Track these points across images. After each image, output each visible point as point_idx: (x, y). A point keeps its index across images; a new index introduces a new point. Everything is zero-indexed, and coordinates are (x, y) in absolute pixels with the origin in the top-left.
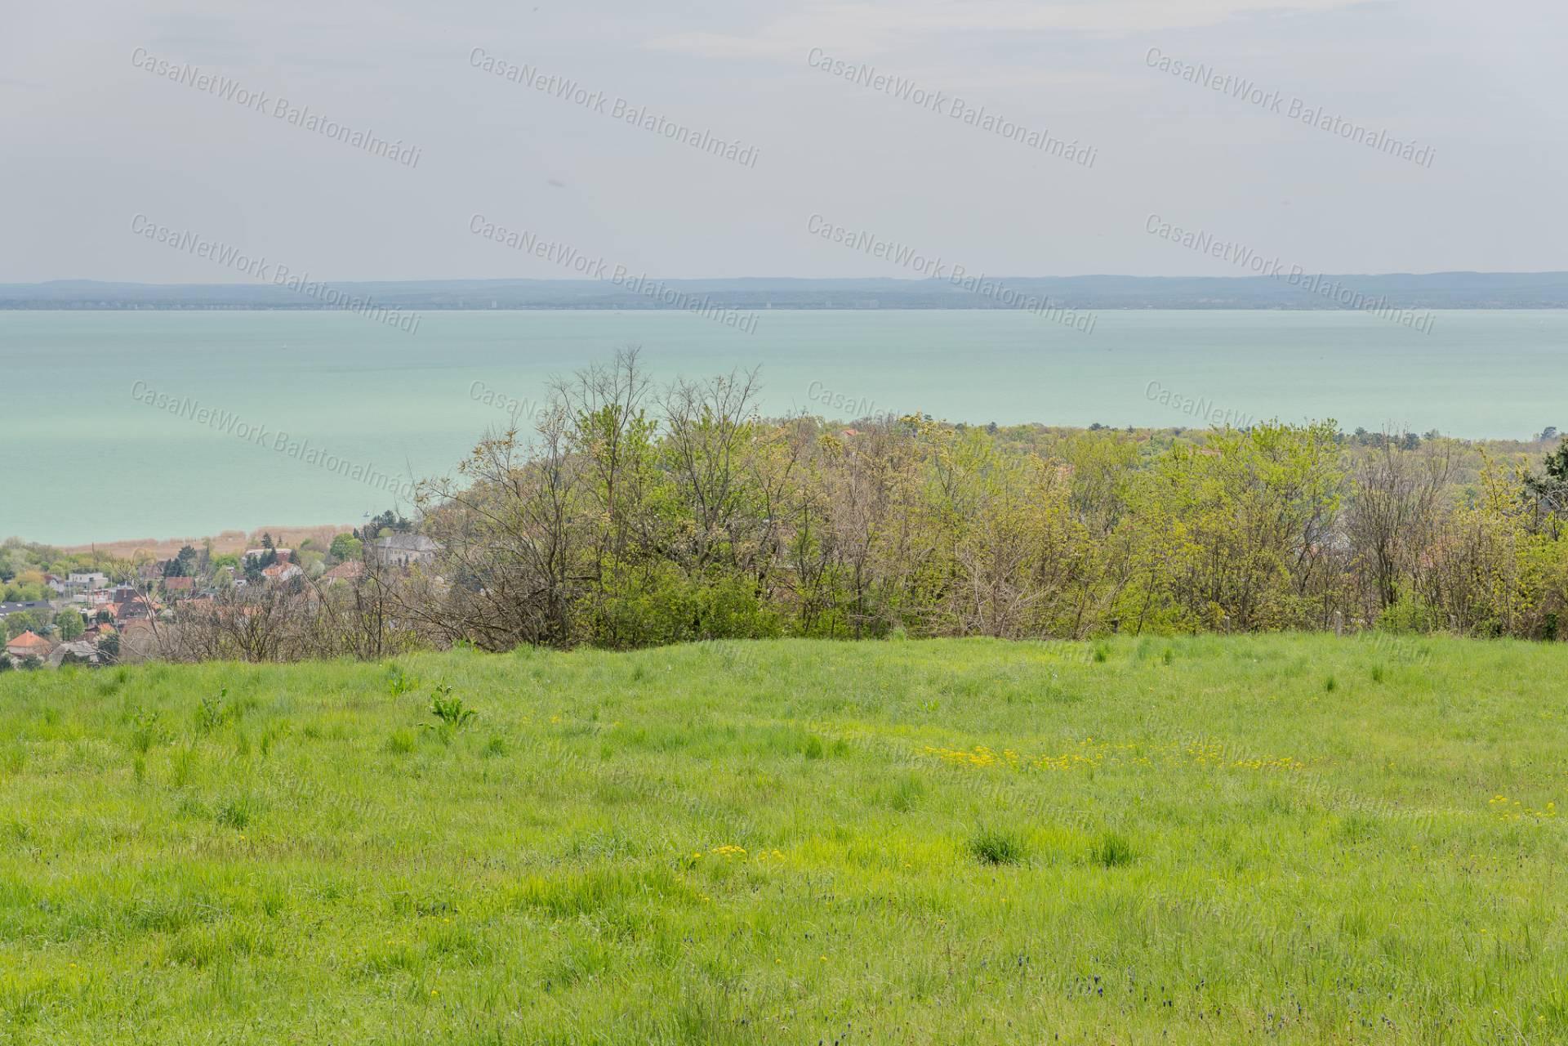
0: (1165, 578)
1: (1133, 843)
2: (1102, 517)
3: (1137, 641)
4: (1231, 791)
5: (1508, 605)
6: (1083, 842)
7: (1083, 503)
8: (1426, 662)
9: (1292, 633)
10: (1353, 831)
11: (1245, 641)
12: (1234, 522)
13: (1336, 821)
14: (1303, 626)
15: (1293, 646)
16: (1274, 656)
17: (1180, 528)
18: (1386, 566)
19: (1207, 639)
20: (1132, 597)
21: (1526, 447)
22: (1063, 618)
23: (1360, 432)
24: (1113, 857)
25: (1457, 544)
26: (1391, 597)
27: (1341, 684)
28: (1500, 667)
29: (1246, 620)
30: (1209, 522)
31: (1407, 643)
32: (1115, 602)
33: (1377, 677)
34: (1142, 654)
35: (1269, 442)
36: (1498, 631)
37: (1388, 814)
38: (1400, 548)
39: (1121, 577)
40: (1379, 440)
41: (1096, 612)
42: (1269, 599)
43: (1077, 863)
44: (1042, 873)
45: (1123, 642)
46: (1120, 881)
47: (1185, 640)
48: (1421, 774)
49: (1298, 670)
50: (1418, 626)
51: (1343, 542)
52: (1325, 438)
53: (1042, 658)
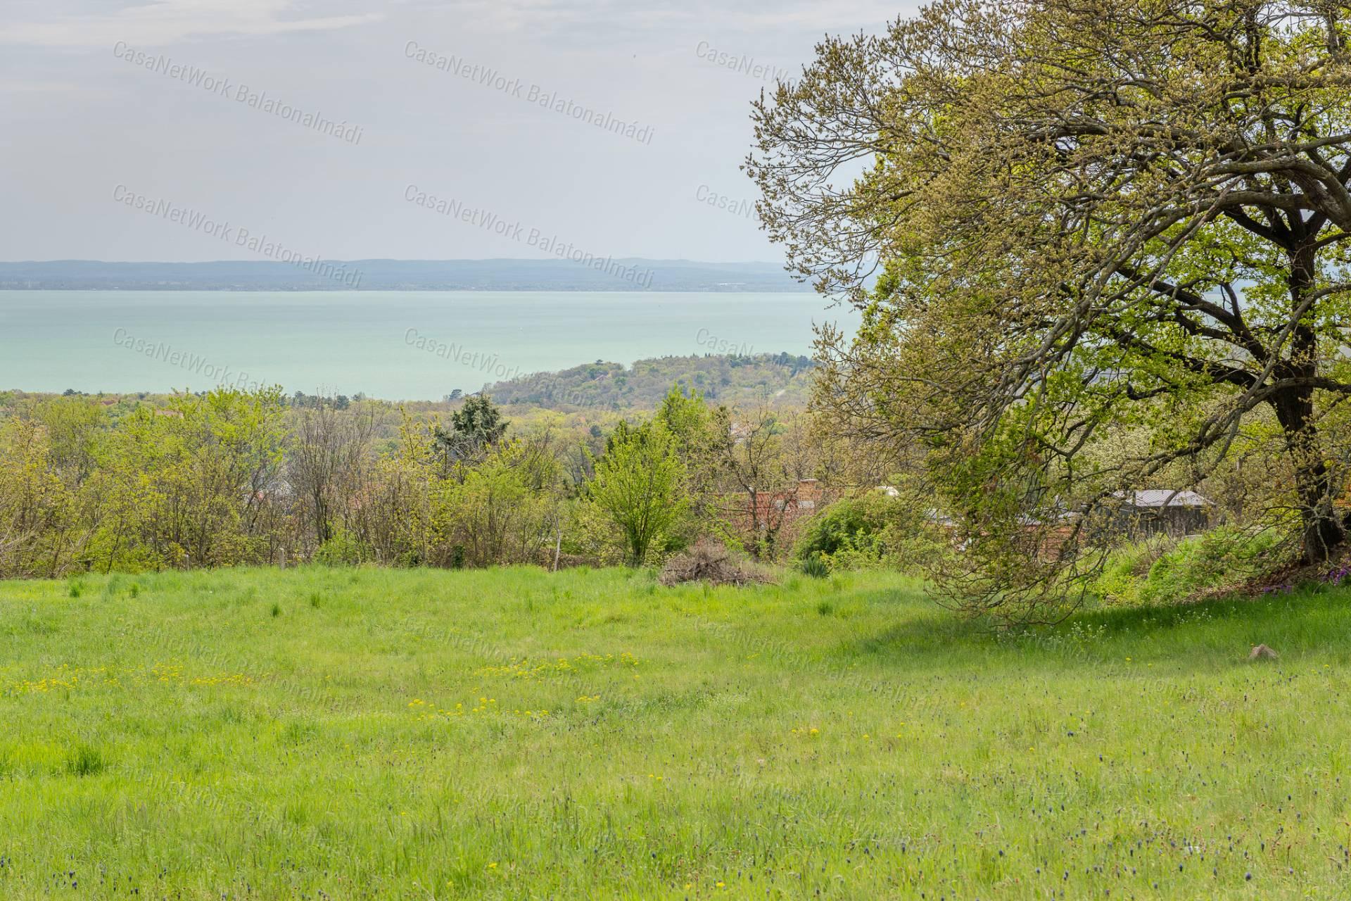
0: (134, 519)
1: (104, 753)
2: (75, 471)
3: (108, 578)
4: (191, 706)
5: (425, 541)
6: (57, 754)
7: (58, 459)
8: (356, 590)
9: (242, 568)
10: (295, 735)
11: (203, 575)
12: (191, 472)
13: (281, 728)
14: (253, 561)
15: (242, 578)
16: (227, 588)
17: (144, 479)
18: (322, 510)
19: (169, 575)
20: (103, 539)
21: (437, 407)
22: (41, 560)
23: (300, 395)
24: (87, 766)
25: (381, 488)
26: (326, 535)
27: (284, 609)
28: (417, 591)
29: (204, 557)
30: (170, 474)
31: (341, 574)
32: (87, 545)
33: (315, 603)
34: (112, 589)
35: (222, 404)
36: (415, 562)
37: (324, 719)
38: (333, 493)
39: (93, 522)
40: (315, 402)
41: (71, 554)
42: (223, 539)
43: (54, 773)
44: (22, 782)
45: (95, 579)
46: (93, 787)
47: (150, 576)
48: (352, 684)
49: (248, 598)
50: (349, 559)
51: (285, 488)
52: (271, 401)
53: (23, 596)
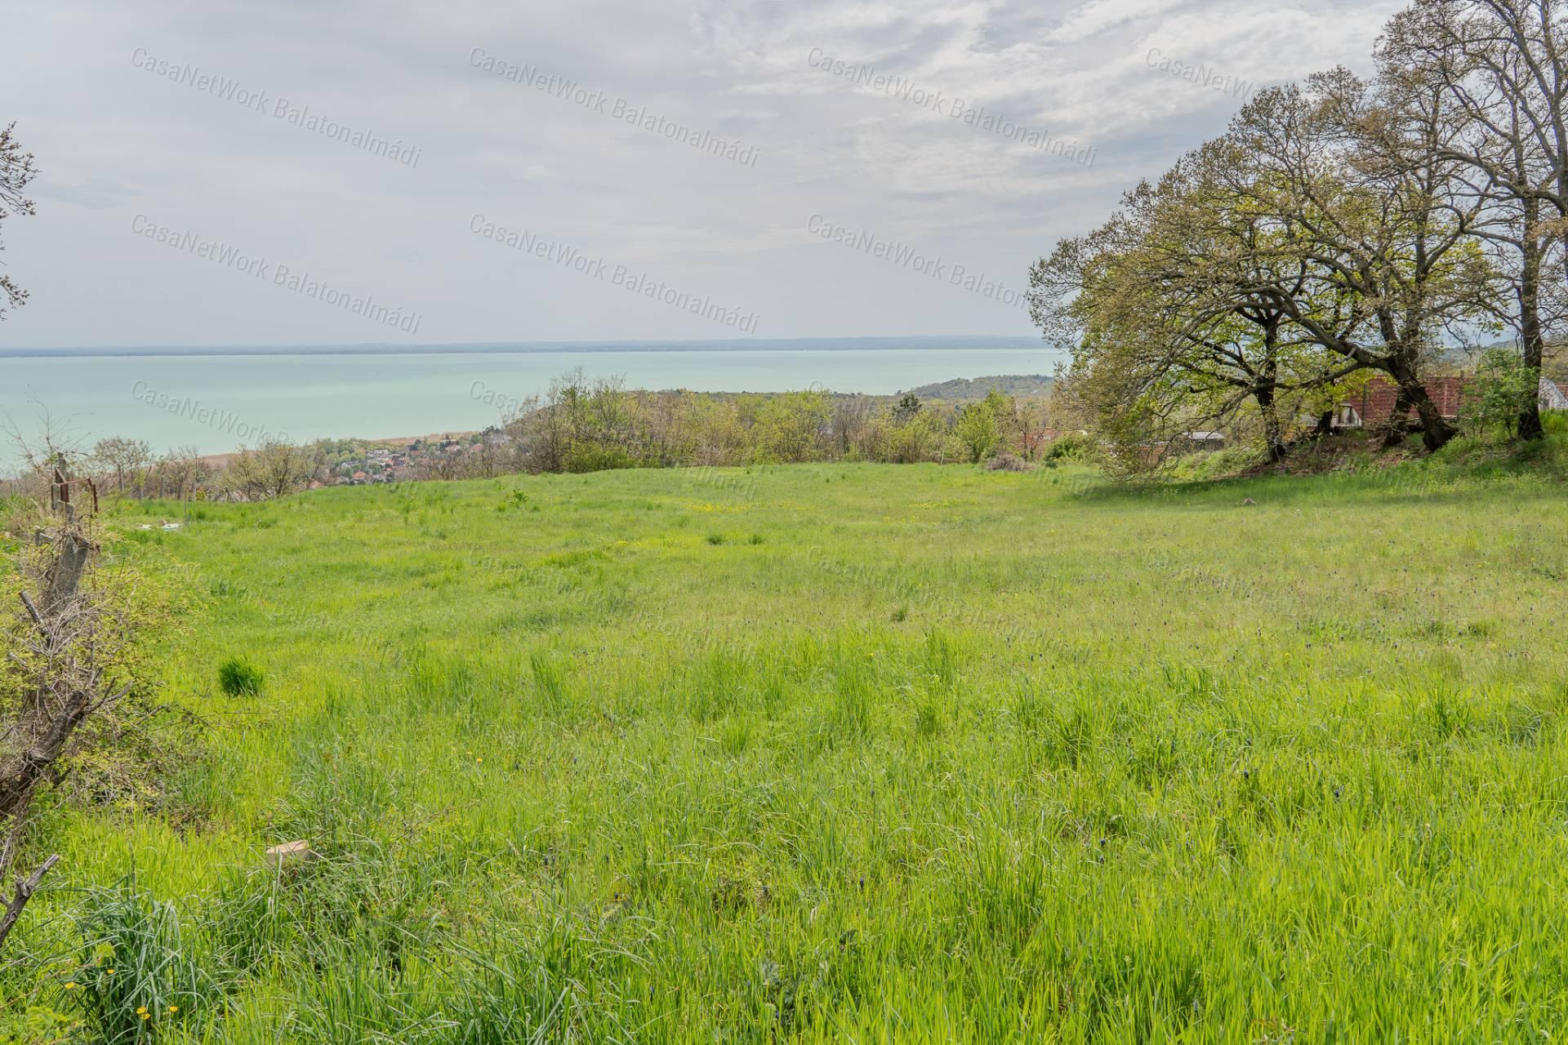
0: (771, 443)
1: (763, 536)
2: (749, 423)
3: (761, 467)
4: (796, 518)
5: (890, 453)
6: (747, 536)
7: (741, 419)
8: (860, 472)
9: (814, 462)
10: (837, 530)
11: (799, 466)
12: (794, 424)
13: (832, 527)
14: (818, 460)
15: (815, 467)
16: (808, 471)
17: (775, 427)
18: (846, 440)
19: (785, 465)
20: (759, 451)
21: (892, 398)
22: (735, 459)
23: (836, 393)
24: (756, 541)
25: (871, 431)
26: (847, 450)
27: (831, 480)
28: (885, 473)
29: (798, 456)
30: (785, 425)
31: (854, 466)
32: (753, 453)
33: (843, 477)
34: (763, 471)
35: (806, 396)
36: (884, 461)
37: (849, 524)
38: (850, 433)
39: (755, 445)
40: (843, 396)
41: (747, 457)
42: (806, 451)
43: (745, 544)
44: (731, 547)
45: (756, 467)
46: (759, 550)
47: (778, 466)
48: (860, 510)
49: (816, 475)
50: (857, 460)
51: (830, 431)
52: (825, 395)
53: (727, 473)
